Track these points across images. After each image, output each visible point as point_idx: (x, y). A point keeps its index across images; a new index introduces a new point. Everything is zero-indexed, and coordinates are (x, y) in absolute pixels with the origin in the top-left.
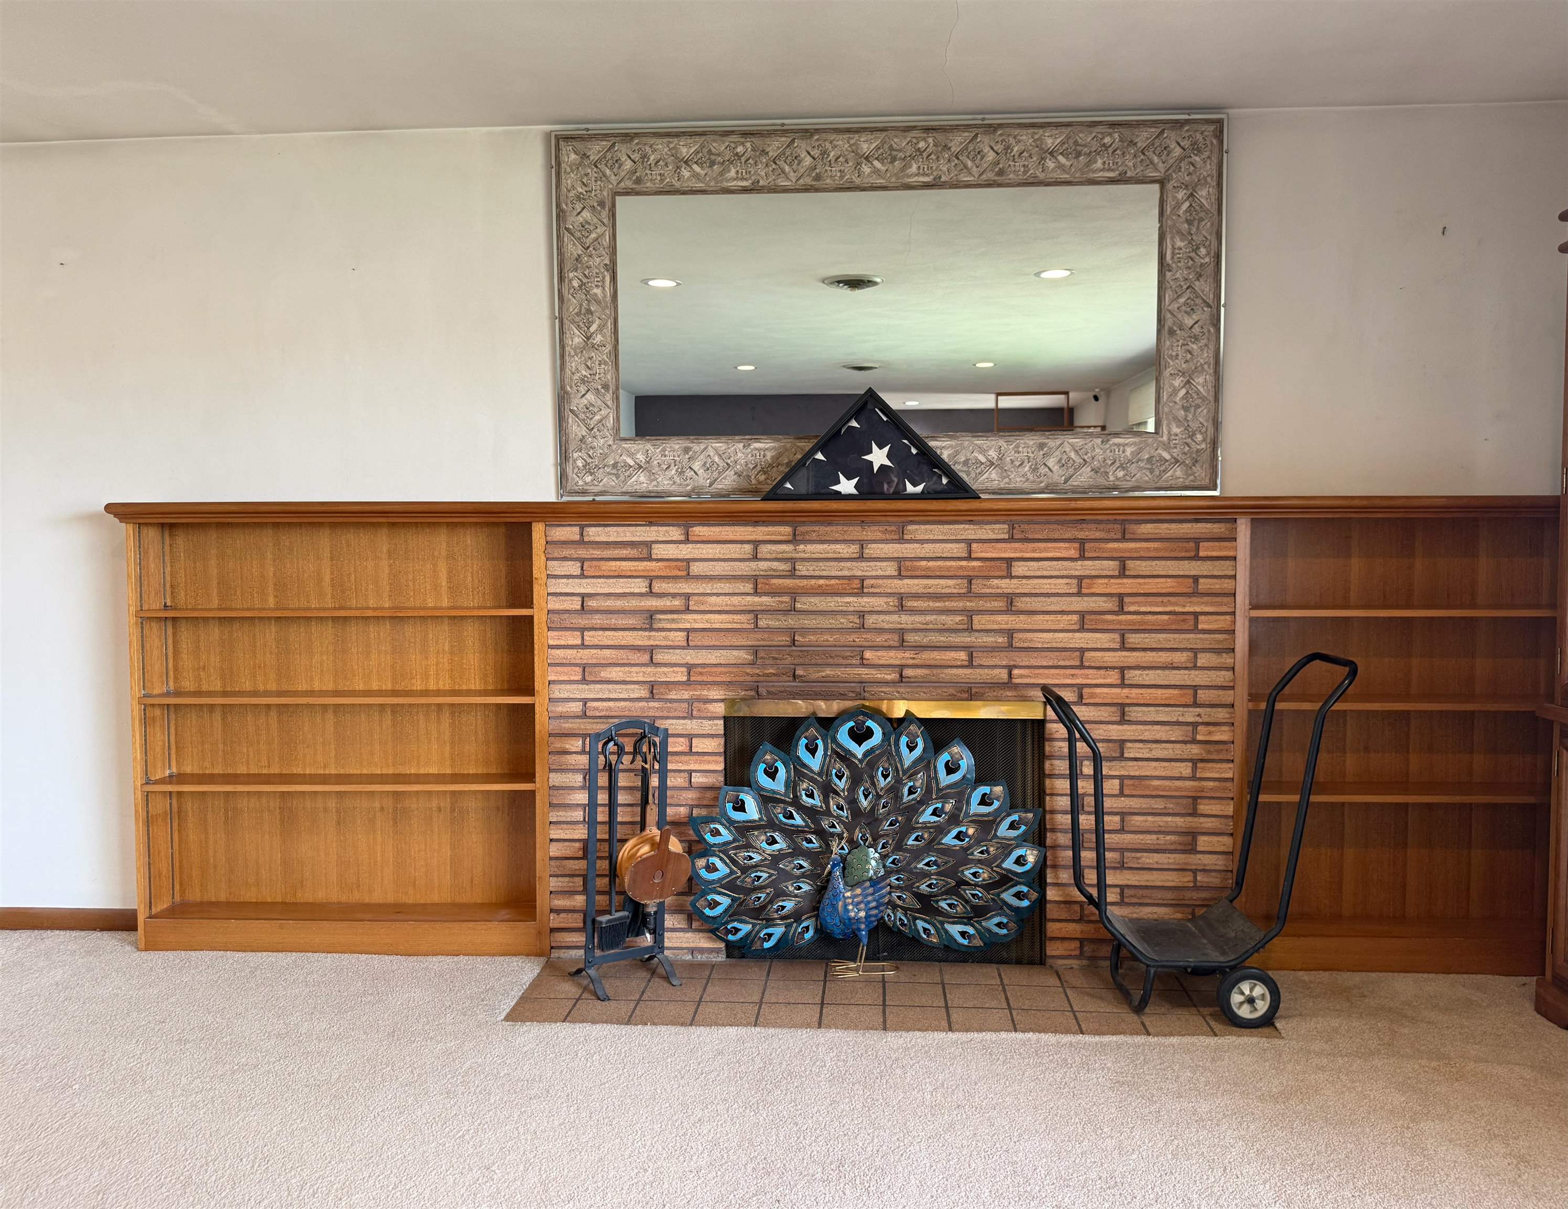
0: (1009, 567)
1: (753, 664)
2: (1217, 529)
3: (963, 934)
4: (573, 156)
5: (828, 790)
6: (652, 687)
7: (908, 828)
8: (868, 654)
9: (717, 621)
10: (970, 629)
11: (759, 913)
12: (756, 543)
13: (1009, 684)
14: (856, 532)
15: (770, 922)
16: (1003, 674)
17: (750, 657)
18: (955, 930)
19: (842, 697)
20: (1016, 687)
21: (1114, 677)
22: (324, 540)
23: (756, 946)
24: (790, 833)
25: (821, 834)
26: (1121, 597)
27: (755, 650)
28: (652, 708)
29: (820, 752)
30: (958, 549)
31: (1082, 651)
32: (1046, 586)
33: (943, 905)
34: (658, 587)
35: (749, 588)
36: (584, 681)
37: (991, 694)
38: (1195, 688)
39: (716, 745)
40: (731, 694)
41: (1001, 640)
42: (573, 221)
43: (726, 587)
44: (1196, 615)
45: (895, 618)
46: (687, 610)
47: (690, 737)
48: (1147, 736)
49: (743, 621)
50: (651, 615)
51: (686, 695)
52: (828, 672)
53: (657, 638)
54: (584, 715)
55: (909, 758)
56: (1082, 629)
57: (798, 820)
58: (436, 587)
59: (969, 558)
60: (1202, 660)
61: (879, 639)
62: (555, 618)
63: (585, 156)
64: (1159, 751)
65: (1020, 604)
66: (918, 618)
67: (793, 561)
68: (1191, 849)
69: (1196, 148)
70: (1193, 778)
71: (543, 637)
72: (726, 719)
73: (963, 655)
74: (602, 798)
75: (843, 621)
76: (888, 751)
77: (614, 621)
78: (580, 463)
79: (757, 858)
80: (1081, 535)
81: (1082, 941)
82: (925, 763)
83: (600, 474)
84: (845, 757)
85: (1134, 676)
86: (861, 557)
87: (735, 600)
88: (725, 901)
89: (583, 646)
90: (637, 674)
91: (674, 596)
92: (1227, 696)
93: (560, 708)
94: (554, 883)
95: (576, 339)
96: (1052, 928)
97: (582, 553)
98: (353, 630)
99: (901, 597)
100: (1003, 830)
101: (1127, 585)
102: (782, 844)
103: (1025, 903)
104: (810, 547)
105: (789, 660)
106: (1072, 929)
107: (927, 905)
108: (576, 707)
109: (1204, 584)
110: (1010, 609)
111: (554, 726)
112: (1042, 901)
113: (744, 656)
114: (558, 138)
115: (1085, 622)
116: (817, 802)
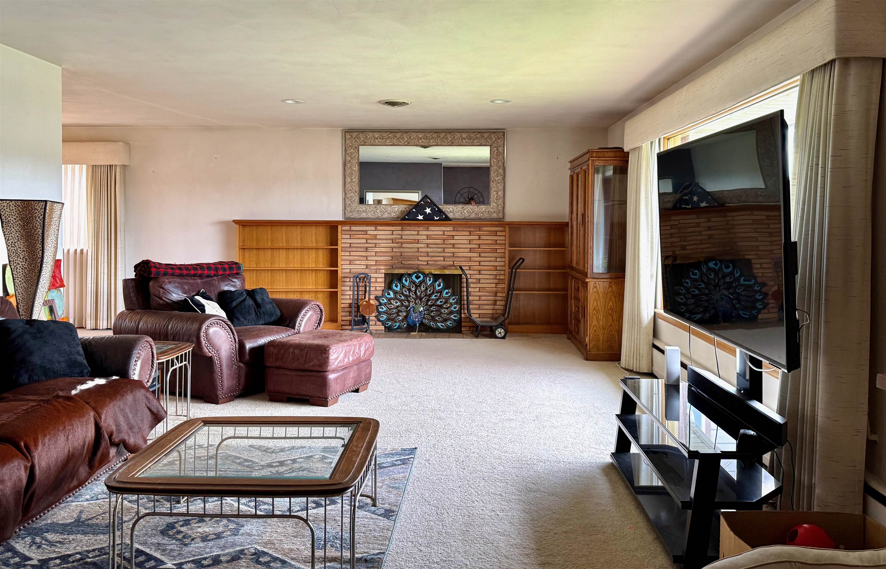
0: (453, 237)
1: (391, 260)
2: (501, 229)
3: (442, 325)
4: (349, 136)
5: (409, 290)
6: (367, 266)
7: (428, 300)
8: (420, 258)
9: (383, 250)
10: (444, 252)
11: (393, 320)
12: (393, 231)
13: (453, 265)
14: (417, 229)
15: (396, 322)
16: (452, 263)
17: (391, 259)
18: (439, 324)
19: (413, 268)
20: (455, 266)
21: (477, 264)
22: (284, 229)
23: (393, 328)
24: (401, 301)
25: (409, 302)
26: (479, 244)
27: (392, 257)
28: (366, 271)
29: (408, 281)
30: (441, 233)
31: (470, 257)
32: (462, 242)
33: (437, 318)
34: (369, 241)
35: (391, 241)
36: (350, 264)
37: (449, 268)
38: (496, 266)
39: (382, 280)
40: (386, 268)
41: (451, 255)
42: (349, 152)
43: (385, 241)
44: (496, 249)
45: (426, 249)
46: (376, 247)
47: (376, 278)
48: (485, 278)
49: (389, 250)
50: (367, 248)
51: (375, 268)
52: (410, 262)
53: (368, 254)
54: (350, 273)
55: (429, 283)
56: (470, 252)
57: (403, 298)
58: (312, 241)
59: (444, 235)
60: (498, 259)
61: (422, 254)
62: (343, 248)
63: (352, 136)
64: (488, 281)
65: (456, 246)
66: (432, 249)
67: (402, 235)
68: (495, 304)
69: (498, 138)
70: (496, 287)
71: (340, 253)
72: (385, 274)
73: (442, 258)
74: (356, 293)
75: (414, 250)
76: (423, 281)
77: (358, 250)
78: (349, 210)
79: (393, 307)
80: (470, 230)
81: (470, 327)
82: (432, 285)
83: (354, 213)
84: (414, 283)
85: (482, 263)
86: (418, 235)
87: (387, 244)
88: (385, 317)
89: (350, 256)
90: (363, 263)
91: (373, 243)
92: (504, 268)
93: (344, 271)
94: (343, 314)
95: (348, 180)
96: (463, 324)
97: (350, 233)
98: (291, 251)
99: (428, 244)
100: (451, 301)
101: (480, 242)
102: (399, 304)
103: (456, 318)
104: (406, 232)
105: (400, 259)
106: (467, 324)
107: (433, 319)
108: (348, 271)
109: (498, 242)
110: (453, 248)
111: (343, 275)
112: (461, 317)
113: (390, 258)
114: (345, 132)
115: (471, 250)
116: (407, 293)
